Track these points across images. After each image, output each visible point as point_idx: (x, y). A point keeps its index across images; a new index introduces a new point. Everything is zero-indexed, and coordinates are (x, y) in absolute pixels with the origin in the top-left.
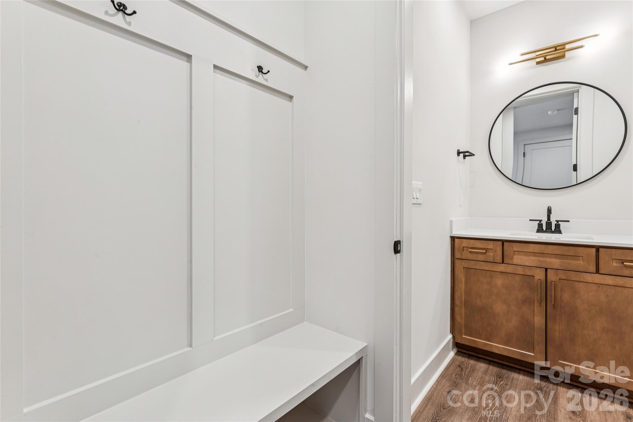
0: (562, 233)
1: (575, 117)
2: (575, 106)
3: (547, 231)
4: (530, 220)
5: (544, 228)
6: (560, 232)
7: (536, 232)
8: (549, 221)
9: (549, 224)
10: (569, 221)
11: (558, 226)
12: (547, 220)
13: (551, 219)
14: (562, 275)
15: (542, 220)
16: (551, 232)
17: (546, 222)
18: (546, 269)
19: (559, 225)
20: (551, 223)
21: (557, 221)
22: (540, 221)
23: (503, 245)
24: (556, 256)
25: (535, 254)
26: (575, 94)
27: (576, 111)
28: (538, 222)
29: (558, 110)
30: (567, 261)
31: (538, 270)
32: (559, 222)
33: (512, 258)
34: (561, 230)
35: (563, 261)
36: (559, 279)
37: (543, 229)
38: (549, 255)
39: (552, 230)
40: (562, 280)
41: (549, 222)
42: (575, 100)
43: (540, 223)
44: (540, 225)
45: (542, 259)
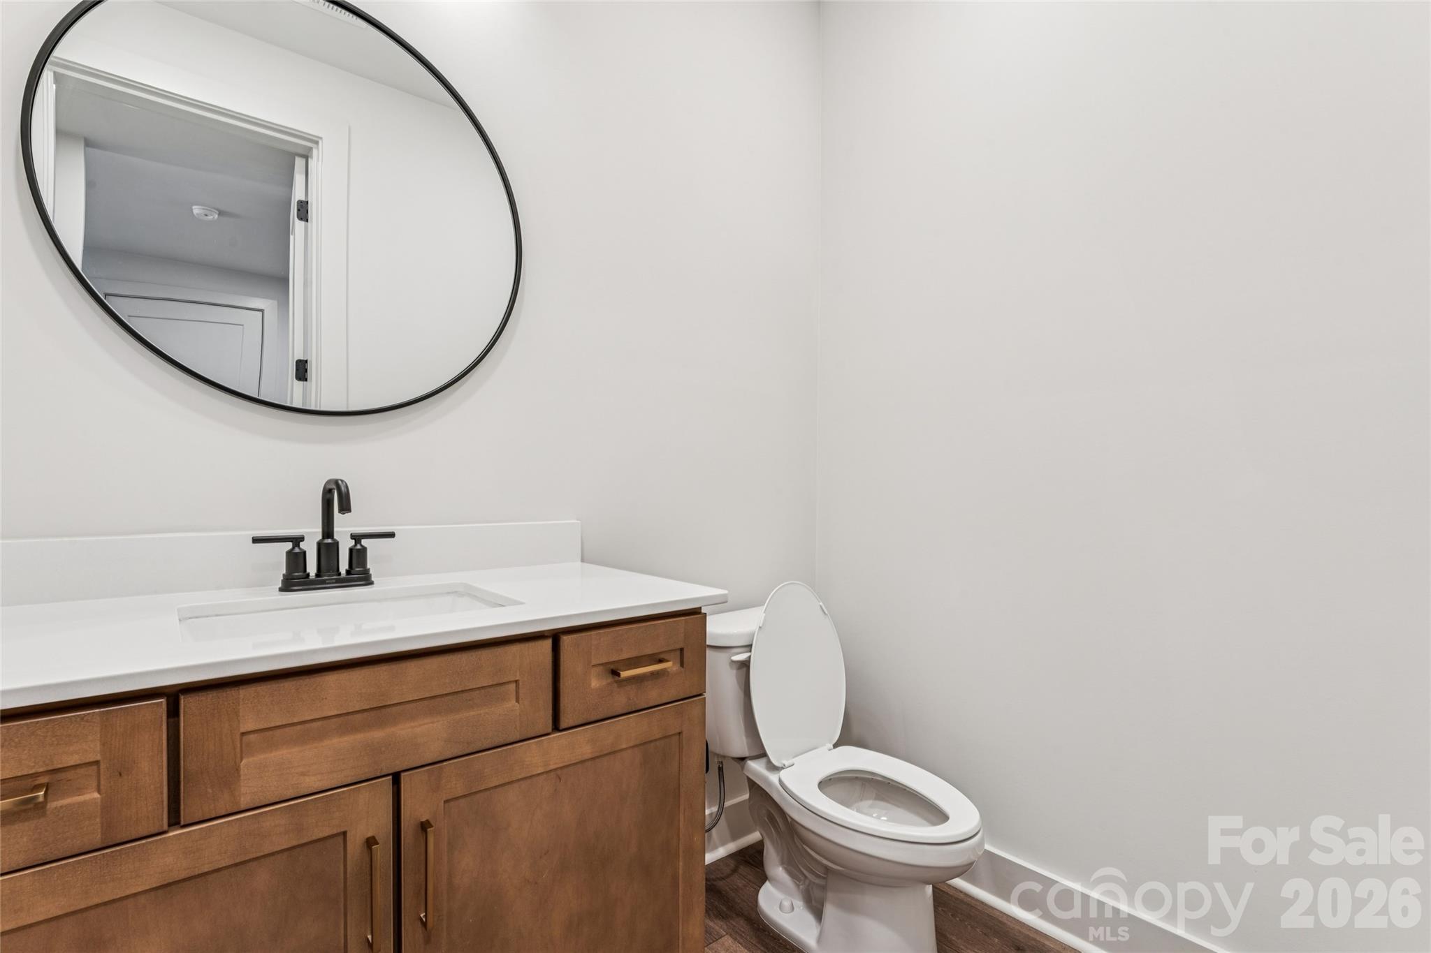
0: (372, 583)
1: (298, 225)
2: (298, 194)
3: (324, 582)
4: (256, 540)
5: (312, 569)
6: (366, 580)
7: (281, 590)
8: (329, 541)
9: (328, 549)
10: (392, 535)
11: (358, 556)
12: (321, 538)
13: (336, 529)
14: (454, 781)
15: (302, 539)
16: (338, 581)
17: (319, 544)
18: (396, 778)
19: (364, 549)
20: (336, 545)
21: (357, 538)
22: (297, 540)
23: (173, 712)
24: (432, 703)
25: (346, 721)
26: (299, 163)
27: (304, 211)
28: (289, 545)
29: (221, 213)
30: (472, 713)
31: (364, 795)
32: (364, 542)
33: (229, 778)
34: (371, 572)
35: (457, 717)
36: (446, 802)
37: (308, 575)
38: (408, 706)
39: (340, 574)
40: (452, 804)
41: (328, 544)
42: (299, 179)
43: (297, 550)
44: (296, 559)
45: (377, 735)
